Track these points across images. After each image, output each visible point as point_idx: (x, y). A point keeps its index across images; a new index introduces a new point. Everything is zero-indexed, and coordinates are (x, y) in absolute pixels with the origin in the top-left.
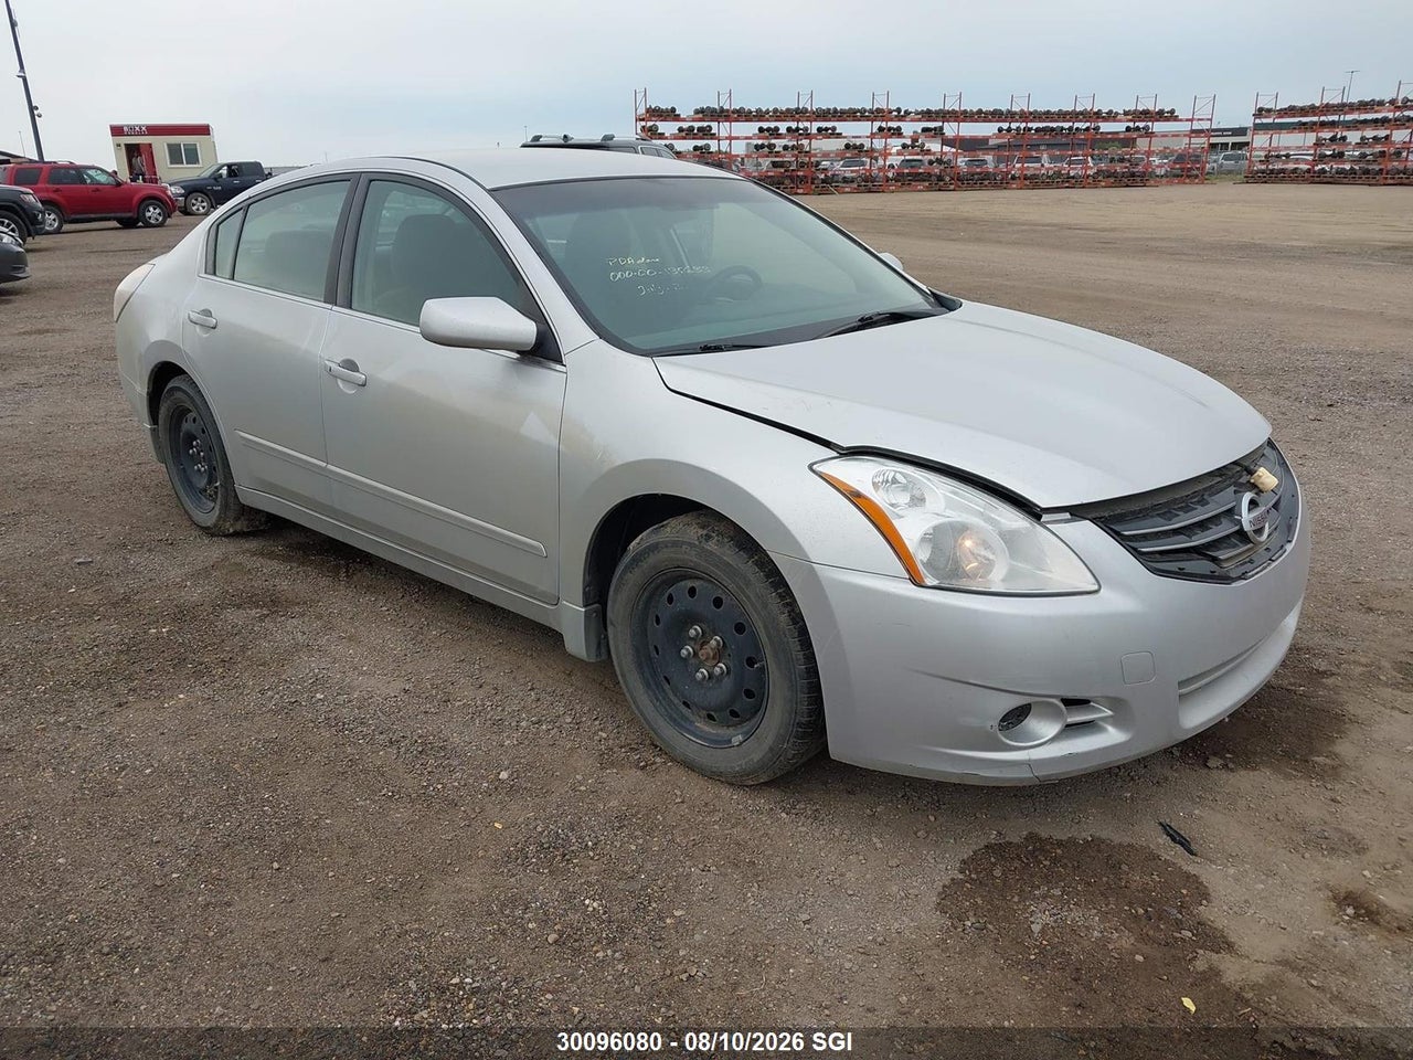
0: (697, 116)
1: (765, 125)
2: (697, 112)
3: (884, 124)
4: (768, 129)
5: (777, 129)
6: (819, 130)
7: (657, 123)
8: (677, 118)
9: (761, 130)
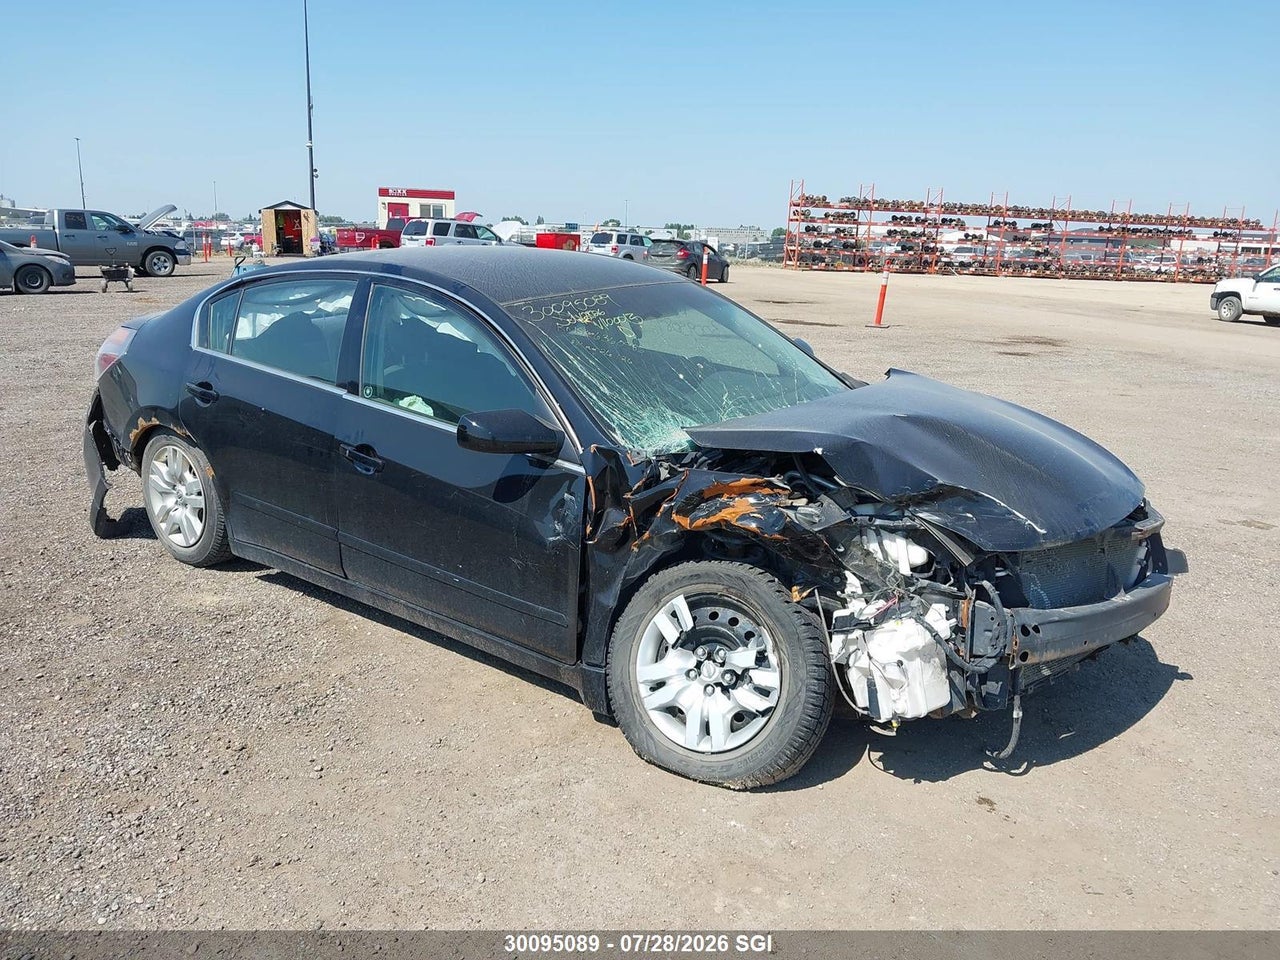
0: (843, 204)
1: (899, 214)
2: (842, 201)
3: (1001, 220)
4: (902, 218)
5: (910, 218)
6: (944, 220)
7: (810, 208)
8: (827, 205)
9: (894, 218)
